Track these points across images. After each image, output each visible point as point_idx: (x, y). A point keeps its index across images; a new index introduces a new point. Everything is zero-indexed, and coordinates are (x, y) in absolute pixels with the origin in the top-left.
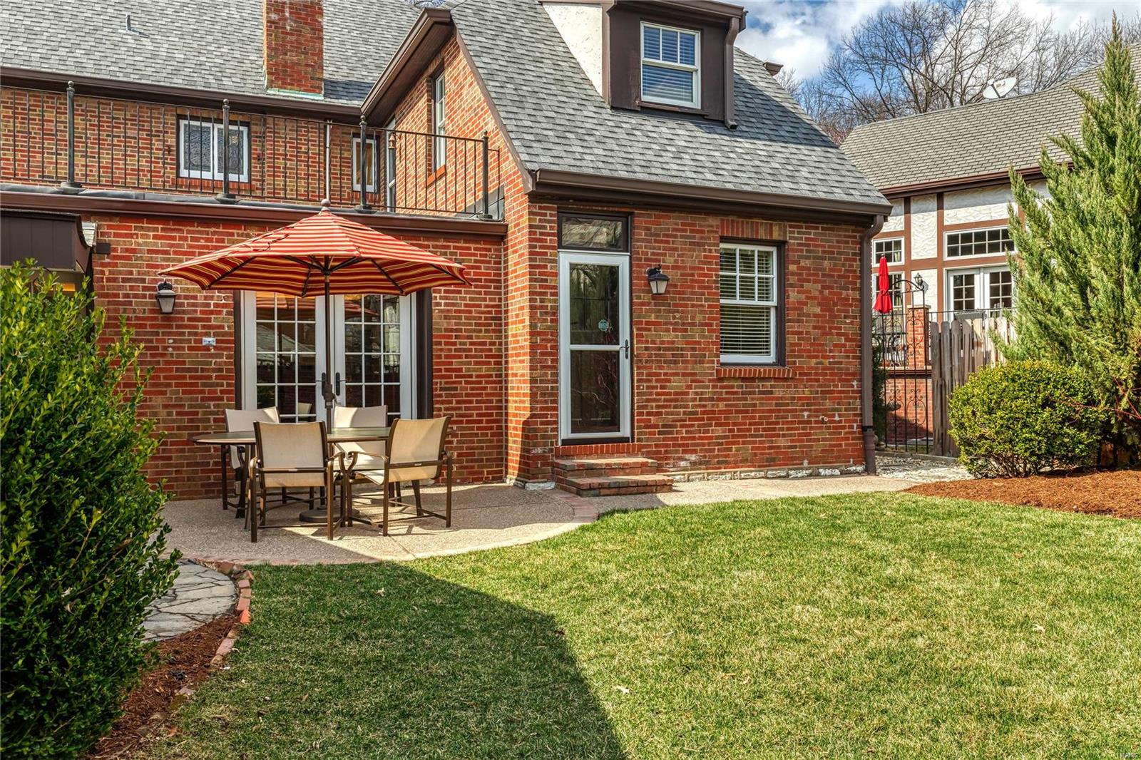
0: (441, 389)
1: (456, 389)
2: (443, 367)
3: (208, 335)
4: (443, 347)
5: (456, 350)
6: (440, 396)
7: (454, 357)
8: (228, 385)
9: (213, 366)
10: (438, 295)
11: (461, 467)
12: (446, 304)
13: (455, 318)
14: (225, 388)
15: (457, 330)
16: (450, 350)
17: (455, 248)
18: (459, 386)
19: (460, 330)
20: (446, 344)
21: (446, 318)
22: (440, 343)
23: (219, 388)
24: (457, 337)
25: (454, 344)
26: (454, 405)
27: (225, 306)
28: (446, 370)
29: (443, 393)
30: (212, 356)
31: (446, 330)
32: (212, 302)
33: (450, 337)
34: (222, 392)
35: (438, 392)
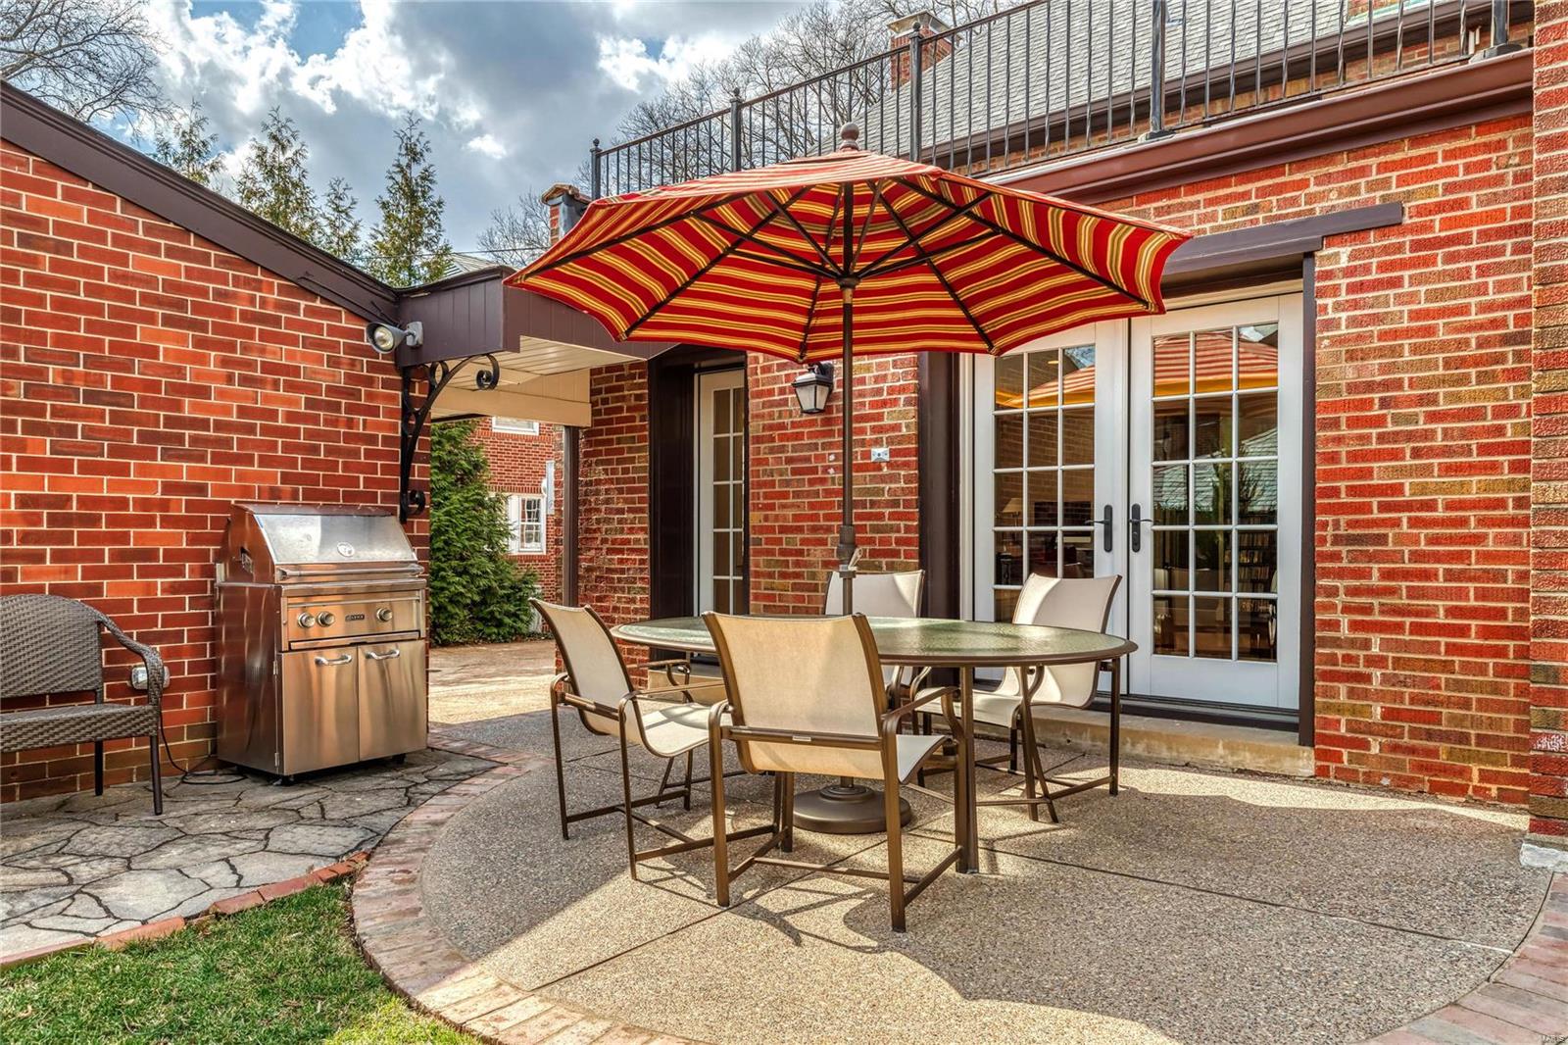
0: (1337, 540)
1: (1382, 539)
2: (1342, 485)
3: (877, 443)
4: (1344, 431)
5: (1381, 438)
6: (1335, 557)
7: (1378, 455)
8: (908, 529)
9: (886, 497)
10: (1329, 301)
11: (1395, 748)
12: (1353, 322)
13: (1380, 353)
14: (902, 534)
15: (1386, 385)
16: (1363, 439)
17: (1384, 167)
18: (1391, 533)
19: (1398, 384)
20: (1353, 423)
21: (1351, 356)
22: (1335, 424)
23: (894, 535)
24: (1385, 403)
25: (1379, 421)
26: (1375, 581)
27: (902, 389)
28: (1352, 491)
29: (1344, 549)
30: (883, 479)
31: (1352, 388)
32: (885, 386)
33: (1367, 404)
34: (899, 541)
35: (1328, 548)
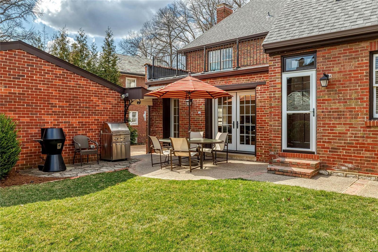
0: (259, 127)
1: (264, 128)
2: (259, 120)
3: (199, 111)
4: (260, 112)
5: (264, 114)
6: (259, 130)
7: (263, 116)
8: (204, 125)
9: (200, 119)
10: (258, 94)
11: (265, 156)
12: (260, 97)
13: (263, 102)
14: (203, 125)
15: (264, 106)
16: (262, 114)
17: (264, 76)
18: (265, 127)
19: (265, 106)
20: (261, 111)
21: (260, 102)
22: (258, 111)
23: (202, 126)
24: (264, 109)
25: (263, 111)
26: (263, 133)
27: (203, 103)
28: (261, 121)
29: (260, 129)
30: (200, 117)
31: (260, 106)
32: (200, 102)
33: (262, 109)
34: (202, 127)
35: (258, 129)
